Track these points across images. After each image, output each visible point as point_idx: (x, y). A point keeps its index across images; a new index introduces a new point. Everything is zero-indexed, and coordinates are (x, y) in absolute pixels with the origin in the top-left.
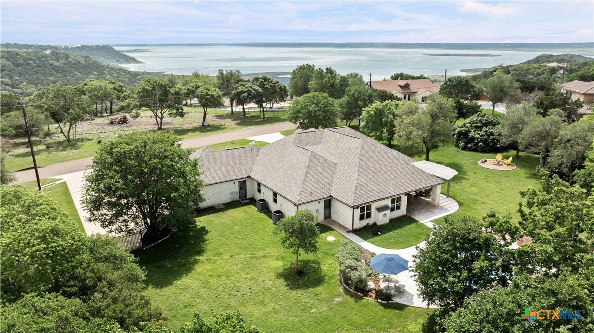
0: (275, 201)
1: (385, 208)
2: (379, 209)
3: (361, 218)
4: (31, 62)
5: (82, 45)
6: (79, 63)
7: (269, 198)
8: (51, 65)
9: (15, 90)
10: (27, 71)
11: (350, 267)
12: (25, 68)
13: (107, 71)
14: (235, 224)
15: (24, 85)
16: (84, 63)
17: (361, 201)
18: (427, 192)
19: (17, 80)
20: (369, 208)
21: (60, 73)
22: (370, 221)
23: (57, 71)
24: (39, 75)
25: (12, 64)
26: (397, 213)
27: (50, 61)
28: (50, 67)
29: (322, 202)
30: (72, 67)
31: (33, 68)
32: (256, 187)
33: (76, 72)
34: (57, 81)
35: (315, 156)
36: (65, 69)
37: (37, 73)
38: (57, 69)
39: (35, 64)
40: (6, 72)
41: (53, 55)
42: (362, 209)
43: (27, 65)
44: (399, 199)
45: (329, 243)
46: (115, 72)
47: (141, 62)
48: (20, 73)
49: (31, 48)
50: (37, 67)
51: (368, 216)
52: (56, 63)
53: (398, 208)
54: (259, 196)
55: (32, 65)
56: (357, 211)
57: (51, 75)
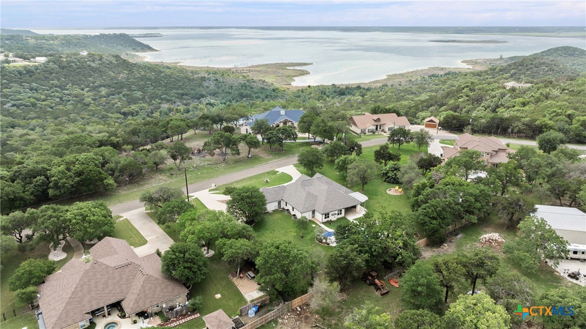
0: (293, 210)
1: (335, 214)
2: (332, 215)
3: (326, 218)
4: (73, 64)
5: (101, 34)
6: (111, 63)
7: (291, 209)
8: (89, 66)
9: (64, 91)
10: (71, 73)
11: (318, 235)
12: (68, 70)
13: (135, 69)
14: (278, 219)
15: (70, 86)
16: (116, 63)
17: (325, 212)
18: (355, 207)
19: (63, 81)
20: (328, 214)
21: (97, 73)
22: (329, 219)
23: (94, 72)
24: (81, 77)
25: (58, 67)
26: (340, 216)
27: (88, 63)
28: (88, 68)
29: (311, 212)
30: (105, 67)
31: (75, 70)
32: (285, 204)
33: (110, 72)
34: (96, 82)
35: (309, 193)
36: (100, 69)
37: (79, 74)
38: (94, 70)
39: (76, 66)
40: (54, 74)
41: (90, 57)
42: (326, 215)
43: (70, 67)
44: (341, 211)
45: (313, 227)
46: (142, 71)
47: (156, 50)
48: (65, 75)
49: (57, 39)
50: (78, 68)
51: (328, 217)
52: (93, 65)
53: (341, 214)
54: (286, 208)
55: (74, 68)
56: (324, 216)
57: (91, 76)
